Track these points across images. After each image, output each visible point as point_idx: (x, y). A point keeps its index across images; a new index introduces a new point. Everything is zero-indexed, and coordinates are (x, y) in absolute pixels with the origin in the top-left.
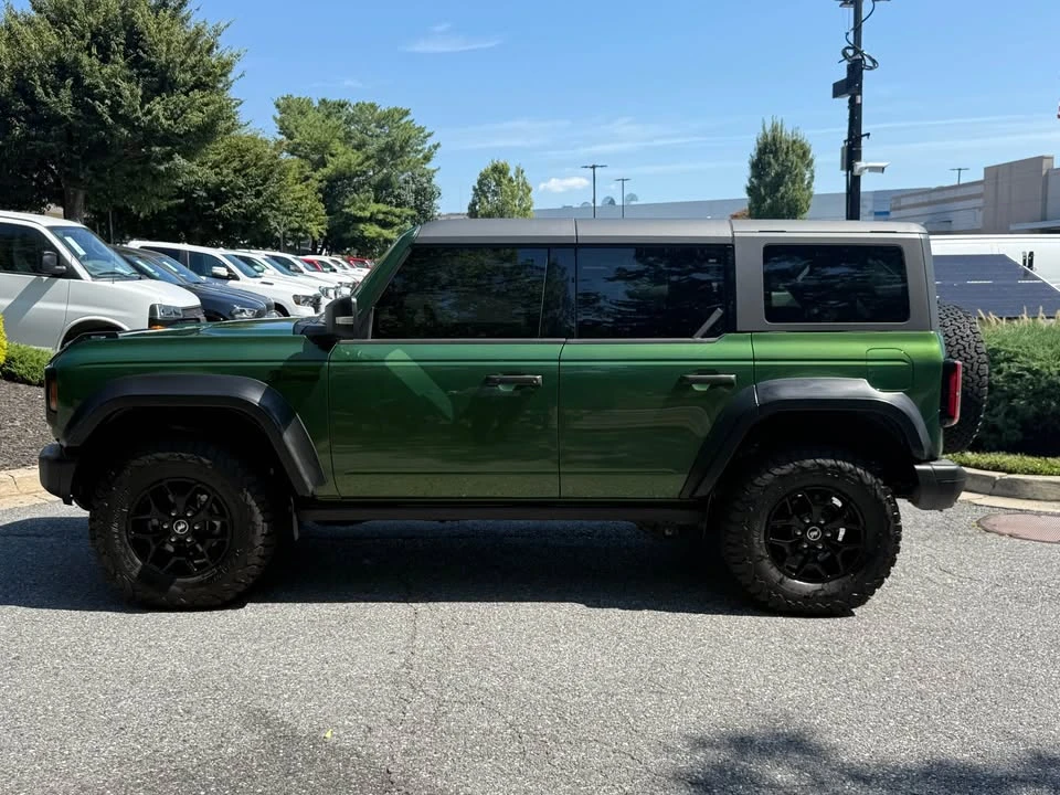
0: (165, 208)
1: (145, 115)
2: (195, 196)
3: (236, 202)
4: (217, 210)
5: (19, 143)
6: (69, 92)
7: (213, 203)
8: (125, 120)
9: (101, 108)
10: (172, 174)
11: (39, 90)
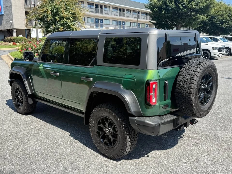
0: (199, 27)
1: (190, 5)
2: (216, 23)
3: (227, 24)
4: (221, 26)
5: (164, 15)
6: (174, 2)
7: (221, 24)
8: (185, 7)
9: (180, 5)
10: (198, 19)
11: (168, 3)
